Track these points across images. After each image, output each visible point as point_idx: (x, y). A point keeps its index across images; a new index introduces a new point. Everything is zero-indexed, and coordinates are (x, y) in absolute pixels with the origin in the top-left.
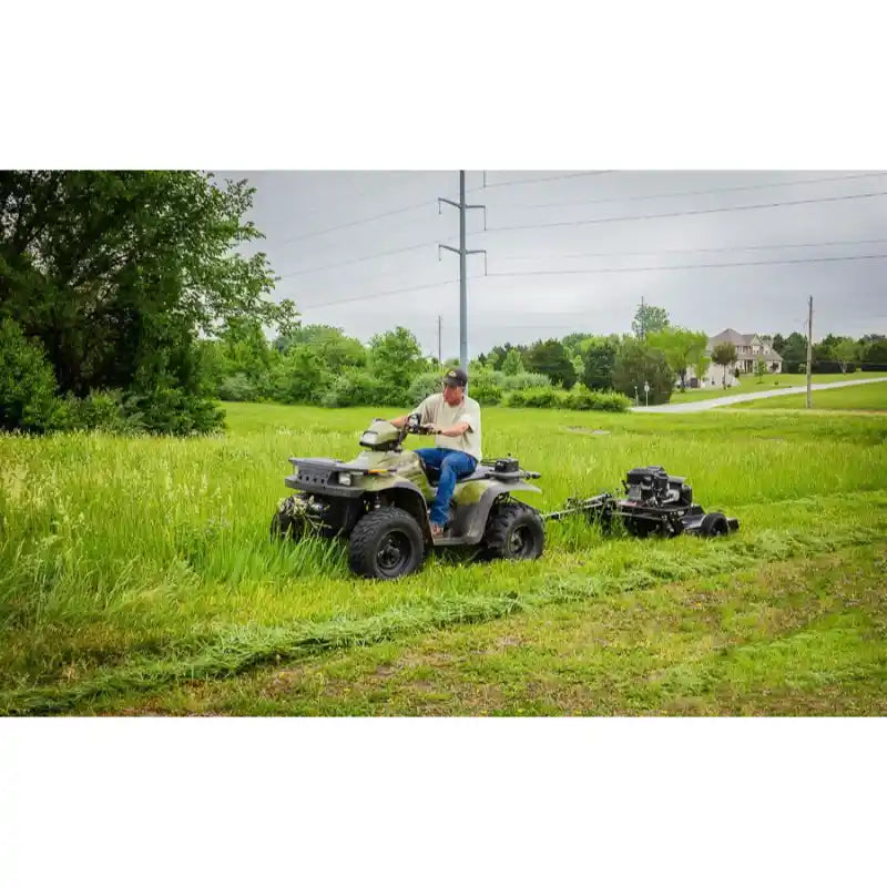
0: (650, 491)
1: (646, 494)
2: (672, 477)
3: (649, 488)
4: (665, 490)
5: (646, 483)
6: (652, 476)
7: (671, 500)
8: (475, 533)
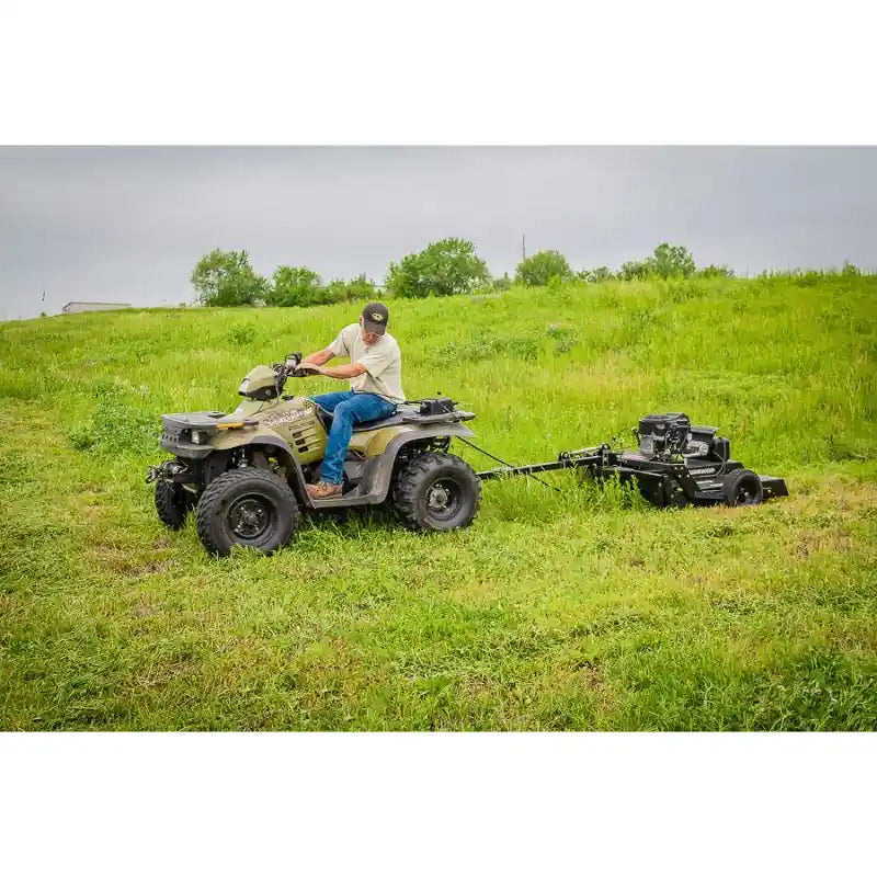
0: (664, 442)
1: (660, 446)
2: (695, 425)
3: (662, 439)
4: (684, 441)
5: (659, 433)
6: (667, 425)
7: (697, 454)
8: (379, 491)
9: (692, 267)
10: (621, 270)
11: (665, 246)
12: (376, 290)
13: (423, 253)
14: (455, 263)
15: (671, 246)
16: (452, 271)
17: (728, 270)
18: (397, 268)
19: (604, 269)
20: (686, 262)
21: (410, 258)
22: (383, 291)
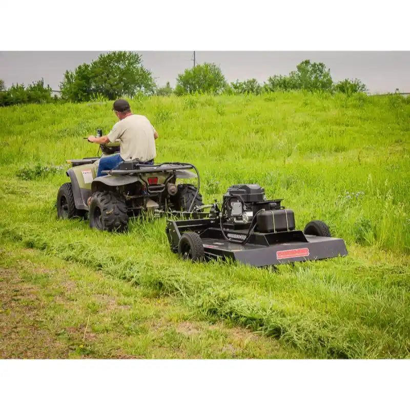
9: (330, 82)
10: (268, 83)
11: (307, 62)
12: (53, 95)
13: (95, 63)
14: (124, 73)
15: (312, 62)
16: (121, 80)
17: (361, 84)
18: (71, 76)
19: (254, 81)
20: (325, 76)
21: (83, 68)
22: (59, 96)
